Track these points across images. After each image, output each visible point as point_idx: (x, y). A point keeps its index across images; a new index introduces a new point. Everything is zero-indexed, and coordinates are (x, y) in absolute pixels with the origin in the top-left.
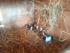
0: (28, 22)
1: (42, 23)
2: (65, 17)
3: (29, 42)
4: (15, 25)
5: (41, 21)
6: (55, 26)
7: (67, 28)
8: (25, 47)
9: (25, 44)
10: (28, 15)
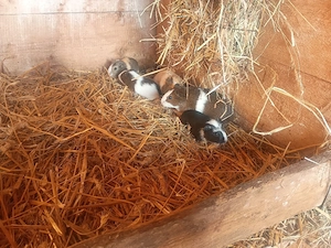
0: (122, 51)
1: (185, 52)
2: (296, 24)
3: (111, 136)
4: (52, 57)
5: (180, 41)
6: (243, 68)
7: (299, 77)
8: (94, 159)
9: (96, 145)
10: (120, 13)
